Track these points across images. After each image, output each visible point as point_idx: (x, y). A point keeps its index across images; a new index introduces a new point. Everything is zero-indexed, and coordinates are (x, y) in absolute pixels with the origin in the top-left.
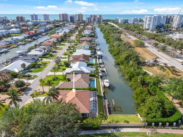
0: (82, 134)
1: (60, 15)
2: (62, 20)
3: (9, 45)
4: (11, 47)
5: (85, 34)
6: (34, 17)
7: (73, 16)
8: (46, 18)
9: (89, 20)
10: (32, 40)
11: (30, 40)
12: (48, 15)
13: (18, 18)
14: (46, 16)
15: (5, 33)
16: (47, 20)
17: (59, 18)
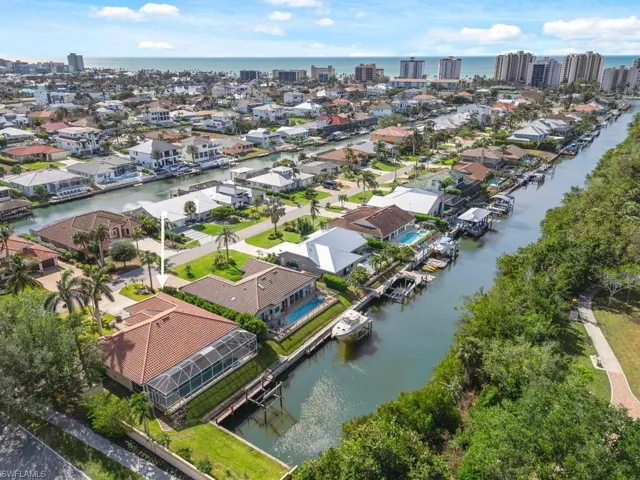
0: (75, 433)
1: (499, 59)
2: (503, 77)
3: (250, 149)
4: (247, 156)
5: (517, 136)
6: (411, 66)
7: (546, 63)
8: (449, 72)
9: (615, 80)
10: (322, 142)
11: (317, 139)
12: (459, 60)
13: (358, 70)
14: (449, 64)
15: (273, 114)
16: (451, 78)
17: (494, 70)
